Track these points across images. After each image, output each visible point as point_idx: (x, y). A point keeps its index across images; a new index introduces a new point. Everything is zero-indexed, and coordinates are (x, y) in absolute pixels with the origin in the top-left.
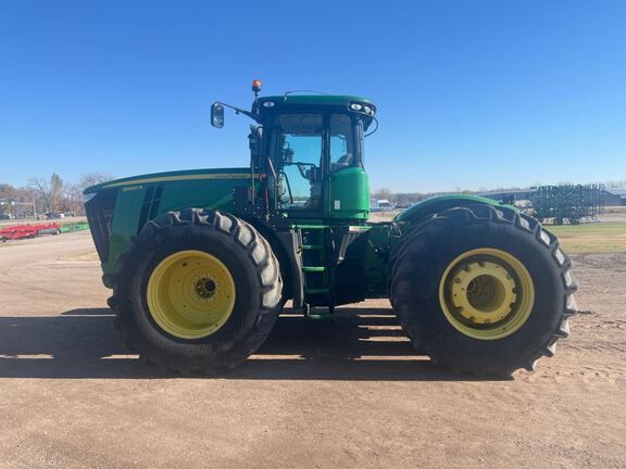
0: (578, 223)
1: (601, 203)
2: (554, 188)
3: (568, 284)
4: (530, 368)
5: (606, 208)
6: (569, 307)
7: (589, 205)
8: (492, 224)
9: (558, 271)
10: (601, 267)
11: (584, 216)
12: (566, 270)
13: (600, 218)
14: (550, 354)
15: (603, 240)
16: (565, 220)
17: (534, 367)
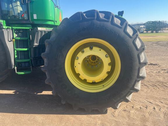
0: (158, 32)
1: (165, 27)
2: (152, 22)
3: (142, 61)
4: (115, 108)
5: (166, 28)
6: (141, 75)
7: (161, 27)
8: (95, 21)
9: (136, 53)
10: (163, 46)
11: (160, 30)
12: (141, 52)
13: (164, 31)
14: (127, 101)
15: (164, 37)
16: (154, 32)
17: (118, 107)
